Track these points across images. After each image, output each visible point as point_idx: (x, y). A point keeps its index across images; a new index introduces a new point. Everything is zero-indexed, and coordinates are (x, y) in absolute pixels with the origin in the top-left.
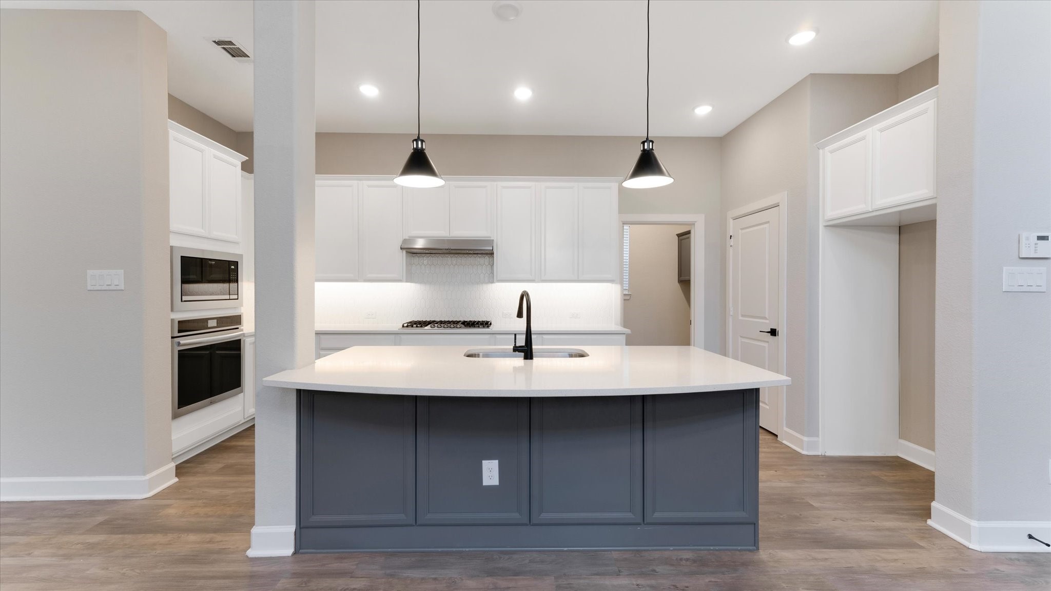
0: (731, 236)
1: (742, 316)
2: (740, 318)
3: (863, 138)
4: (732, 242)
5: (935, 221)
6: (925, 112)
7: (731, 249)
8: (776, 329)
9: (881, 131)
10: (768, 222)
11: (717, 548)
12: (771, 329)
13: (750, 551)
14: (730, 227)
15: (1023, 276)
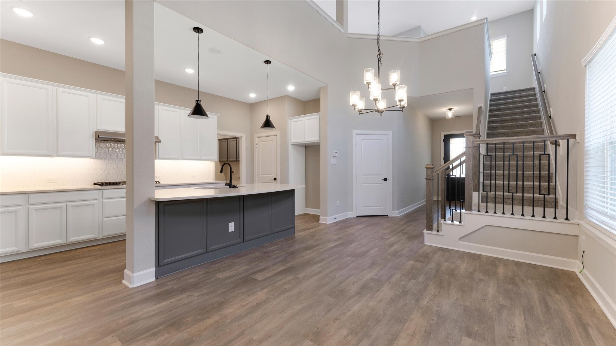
0: (256, 144)
1: (262, 174)
2: (261, 175)
3: (302, 120)
4: (257, 146)
5: (320, 145)
6: (317, 118)
7: (256, 149)
8: (276, 178)
9: (307, 120)
10: (272, 141)
12: (274, 178)
13: (293, 235)
14: (256, 141)
15: (334, 161)
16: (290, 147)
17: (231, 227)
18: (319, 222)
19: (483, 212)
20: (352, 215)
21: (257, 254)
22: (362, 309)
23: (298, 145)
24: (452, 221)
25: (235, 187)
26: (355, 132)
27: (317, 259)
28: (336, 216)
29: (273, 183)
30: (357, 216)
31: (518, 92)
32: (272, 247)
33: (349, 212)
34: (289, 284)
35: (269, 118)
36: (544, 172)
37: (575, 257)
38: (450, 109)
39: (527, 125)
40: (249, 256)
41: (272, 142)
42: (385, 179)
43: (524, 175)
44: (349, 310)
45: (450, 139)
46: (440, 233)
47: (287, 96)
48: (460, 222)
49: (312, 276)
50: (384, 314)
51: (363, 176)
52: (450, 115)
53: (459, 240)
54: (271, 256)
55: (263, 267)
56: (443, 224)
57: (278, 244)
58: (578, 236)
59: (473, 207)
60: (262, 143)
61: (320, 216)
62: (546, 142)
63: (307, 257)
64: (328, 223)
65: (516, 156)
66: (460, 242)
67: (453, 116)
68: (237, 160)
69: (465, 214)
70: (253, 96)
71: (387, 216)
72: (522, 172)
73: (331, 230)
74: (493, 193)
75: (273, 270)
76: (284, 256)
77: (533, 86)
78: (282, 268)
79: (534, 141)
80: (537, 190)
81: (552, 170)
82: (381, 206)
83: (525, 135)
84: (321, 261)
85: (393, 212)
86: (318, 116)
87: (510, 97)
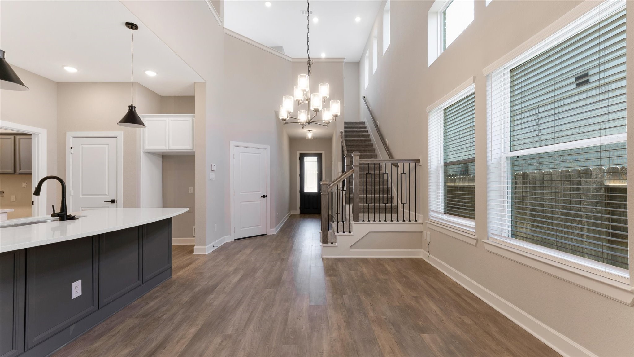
0: (71, 147)
1: (83, 195)
2: (81, 196)
3: (164, 121)
4: (72, 151)
5: (195, 155)
6: (188, 121)
7: (71, 155)
8: (115, 200)
9: (172, 121)
10: (108, 144)
11: (162, 282)
12: (111, 200)
13: (170, 278)
14: (70, 142)
15: (212, 176)
16: (142, 156)
17: (77, 289)
18: (194, 253)
19: (366, 222)
20: (229, 239)
21: (130, 322)
22: (332, 345)
23: (152, 154)
24: (344, 232)
25: (72, 218)
26: (232, 143)
27: (232, 302)
28: (215, 242)
29: (108, 207)
30: (235, 240)
31: (355, 124)
32: (148, 303)
33: (226, 236)
34: (223, 349)
35: (135, 111)
36: (385, 187)
37: (420, 247)
38: (310, 131)
39: (366, 150)
40: (117, 330)
41: (107, 146)
42: (263, 195)
43: (375, 189)
44: (321, 351)
45: (305, 158)
46: (334, 244)
47: (138, 83)
48: (350, 232)
49: (245, 327)
50: (355, 341)
51: (242, 193)
52: (310, 136)
53: (350, 249)
54: (159, 318)
55: (160, 339)
56: (337, 236)
57: (156, 297)
58: (422, 232)
59: (360, 218)
60: (84, 146)
61: (194, 245)
62: (380, 164)
63: (215, 303)
64: (207, 253)
65: (370, 174)
66: (351, 250)
67: (312, 137)
68: (15, 172)
69: (355, 225)
70: (71, 70)
71: (266, 234)
72: (382, 187)
73: (218, 260)
74: (373, 204)
75: (181, 338)
76: (181, 312)
77: (363, 121)
78: (193, 330)
79: (363, 163)
80: (381, 201)
81: (390, 186)
82: (260, 225)
83: (367, 158)
84: (239, 303)
85: (271, 230)
86: (190, 119)
87: (351, 126)
